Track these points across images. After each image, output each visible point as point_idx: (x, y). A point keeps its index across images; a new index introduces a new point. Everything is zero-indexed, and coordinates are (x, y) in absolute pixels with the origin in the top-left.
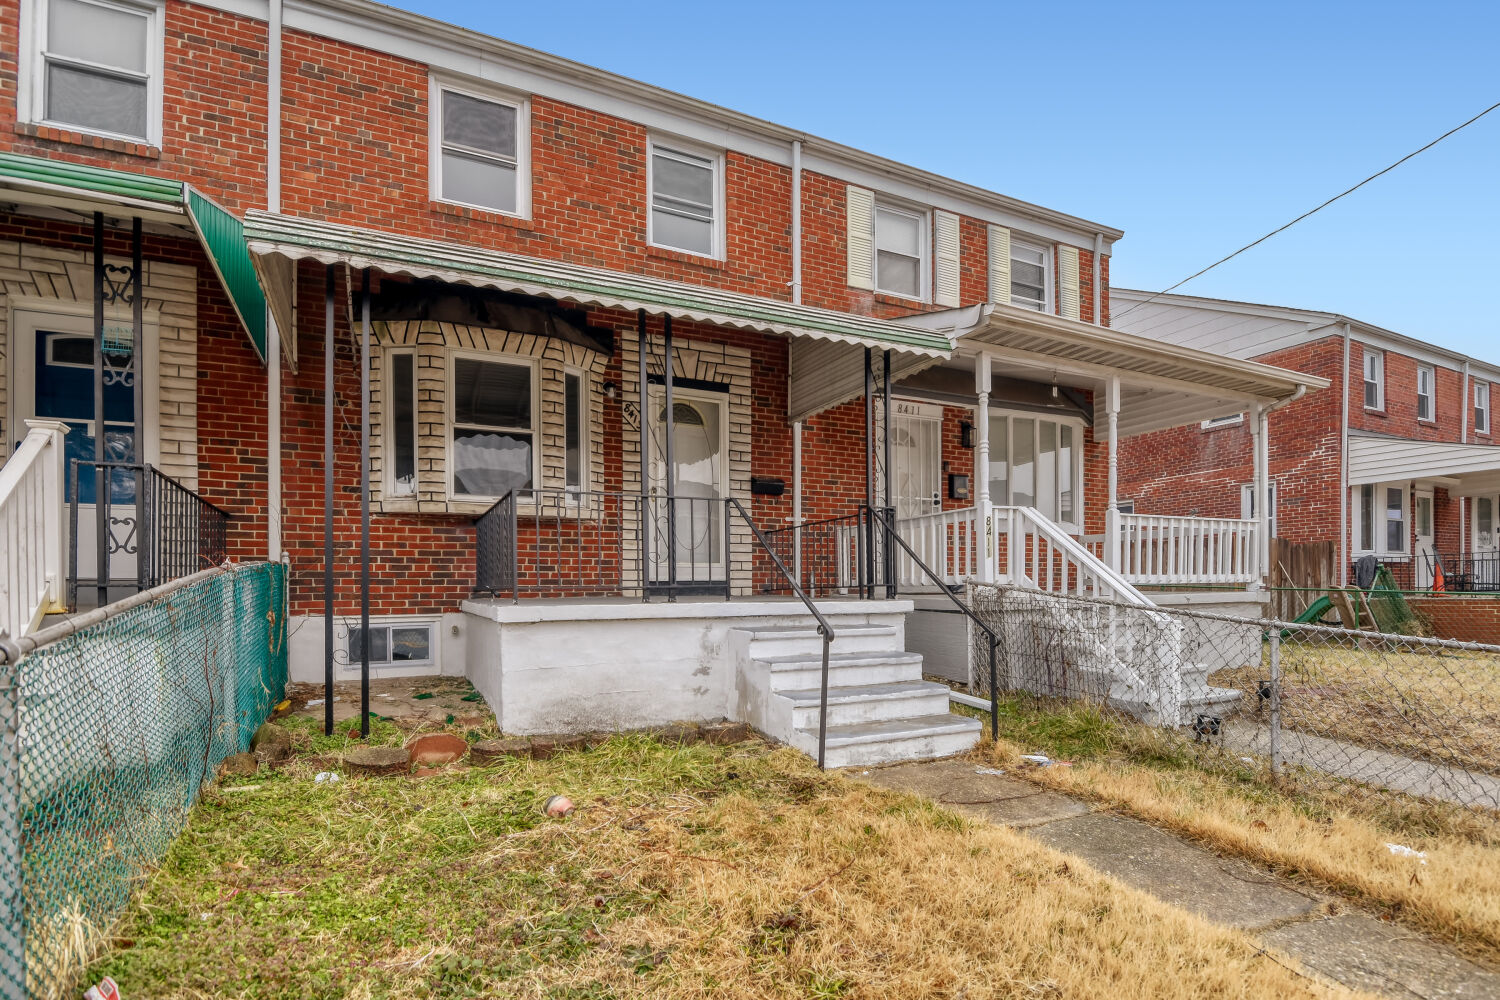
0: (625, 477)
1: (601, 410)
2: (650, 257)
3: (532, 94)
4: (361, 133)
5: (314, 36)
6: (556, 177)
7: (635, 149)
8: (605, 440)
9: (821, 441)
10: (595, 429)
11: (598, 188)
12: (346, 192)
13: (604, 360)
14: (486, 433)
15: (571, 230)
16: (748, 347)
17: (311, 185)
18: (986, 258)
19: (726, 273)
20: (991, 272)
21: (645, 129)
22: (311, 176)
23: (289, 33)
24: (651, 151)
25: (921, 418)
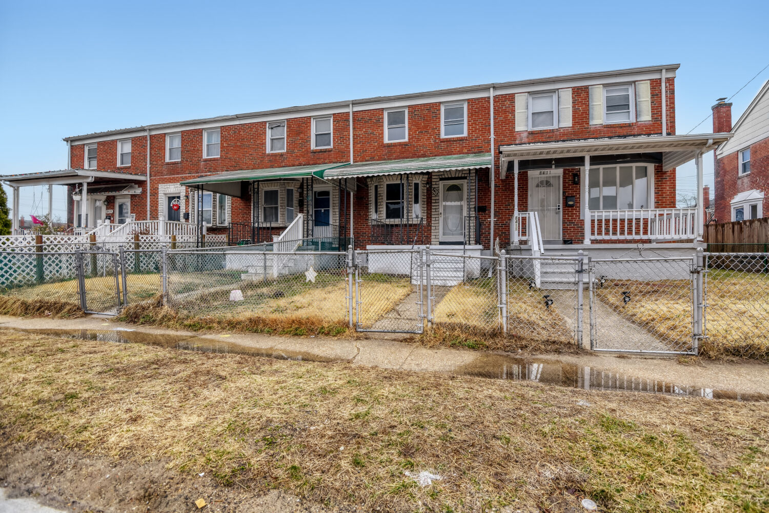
0: (433, 210)
1: (425, 191)
2: (441, 142)
3: (409, 106)
4: (369, 131)
5: (360, 111)
6: (414, 127)
7: (437, 110)
8: (427, 200)
10: (423, 197)
11: (426, 126)
13: (427, 177)
15: (418, 140)
18: (588, 101)
19: (466, 140)
20: (590, 106)
21: (440, 103)
22: (359, 145)
23: (354, 113)
24: (443, 109)
25: (551, 175)
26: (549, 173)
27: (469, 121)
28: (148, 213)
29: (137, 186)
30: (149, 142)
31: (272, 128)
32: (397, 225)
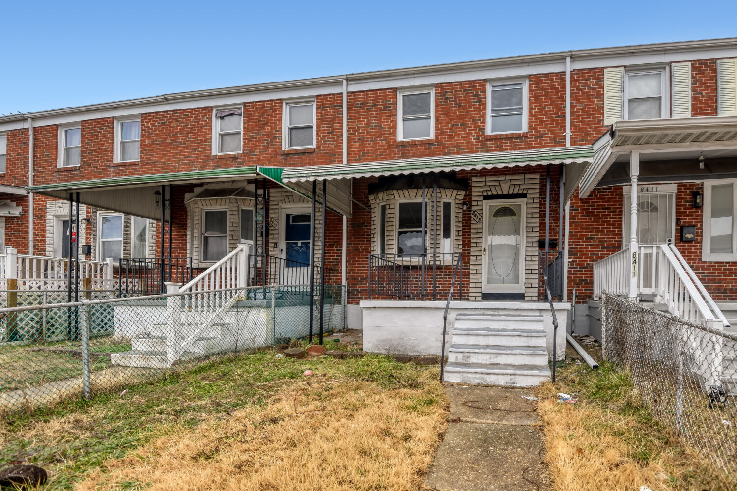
0: (472, 245)
1: (461, 215)
2: (487, 140)
3: (436, 84)
4: (373, 123)
5: (358, 92)
6: (444, 117)
7: (481, 92)
8: (463, 229)
9: (584, 216)
10: (458, 224)
11: (463, 115)
12: (368, 147)
13: (463, 193)
14: (412, 232)
15: (450, 138)
16: (539, 172)
17: (357, 148)
18: (716, 83)
19: (527, 138)
20: (719, 90)
21: (486, 81)
22: (357, 145)
23: (350, 94)
24: (489, 90)
25: (658, 193)
26: (655, 189)
27: (531, 109)
28: (31, 244)
29: (14, 204)
30: (31, 138)
31: (222, 118)
32: (415, 267)
